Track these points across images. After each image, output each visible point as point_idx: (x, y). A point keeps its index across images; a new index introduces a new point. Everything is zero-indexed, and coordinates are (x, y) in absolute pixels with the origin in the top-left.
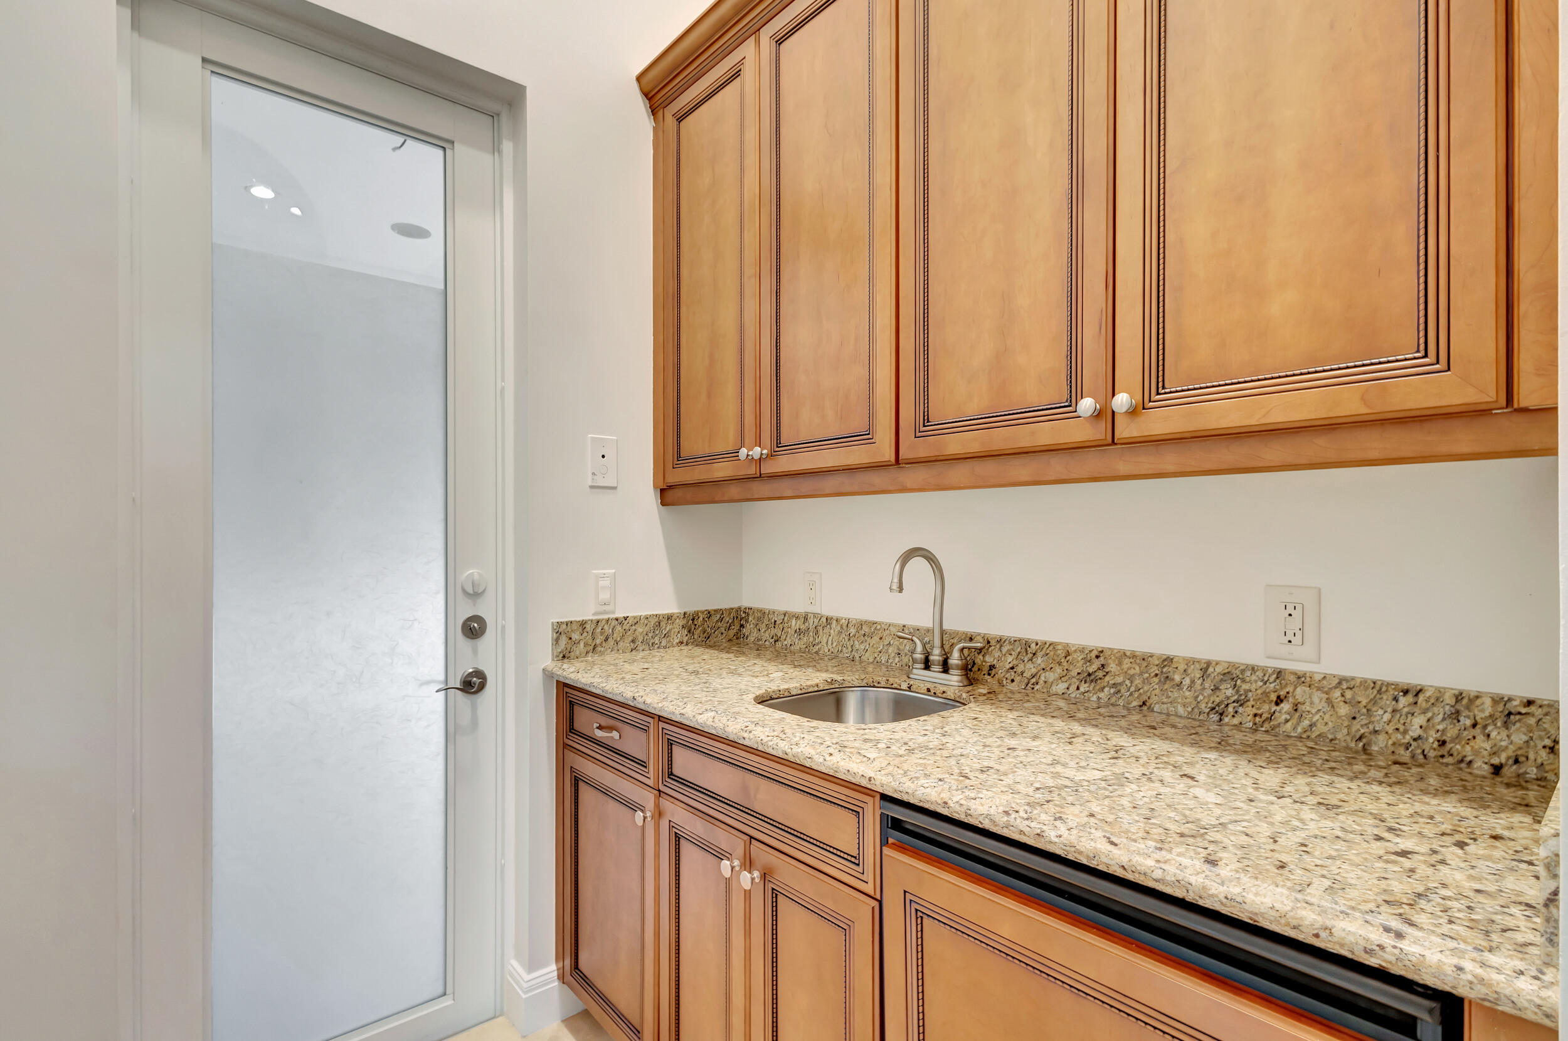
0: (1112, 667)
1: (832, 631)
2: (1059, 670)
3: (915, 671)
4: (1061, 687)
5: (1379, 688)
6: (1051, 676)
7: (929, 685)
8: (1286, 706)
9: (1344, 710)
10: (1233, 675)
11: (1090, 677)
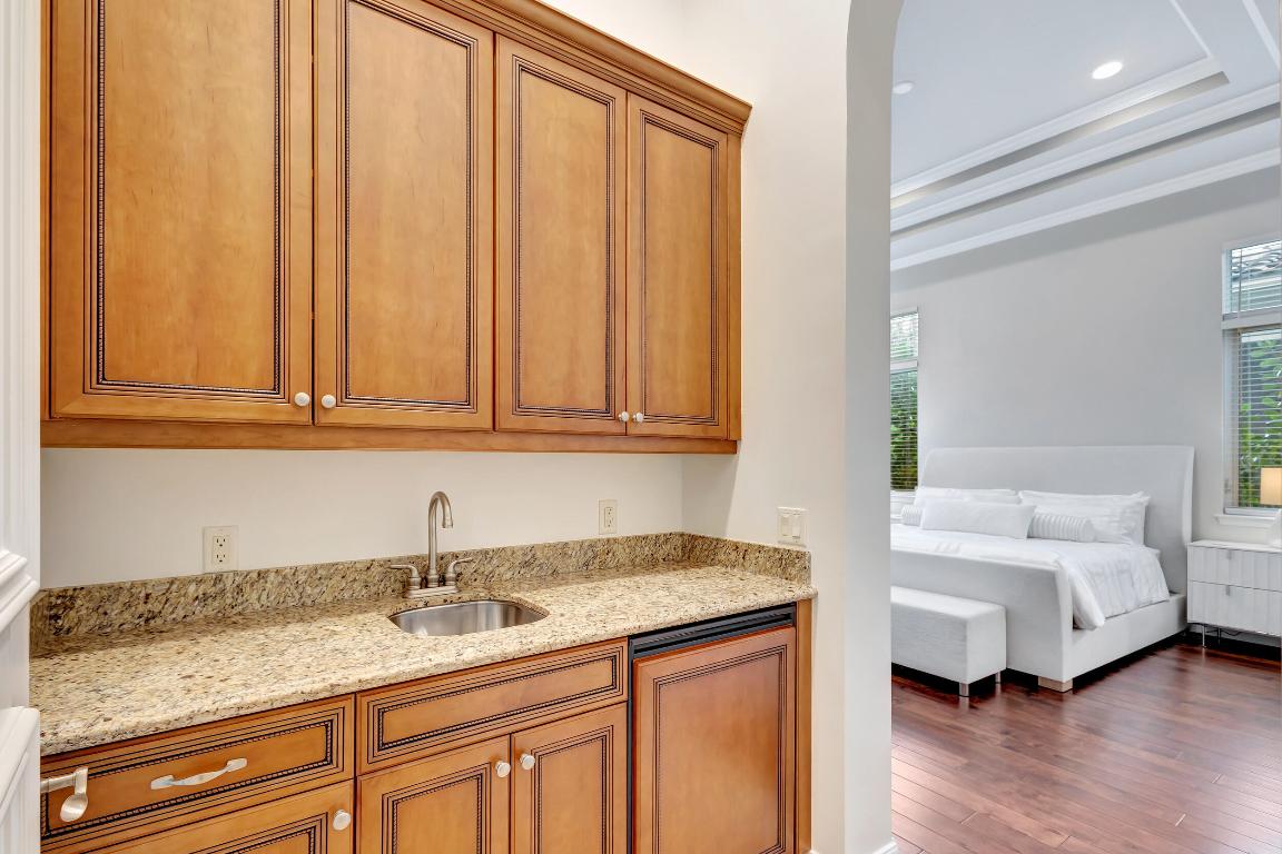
0: (539, 554)
1: (268, 585)
2: (507, 565)
3: (413, 592)
4: (509, 575)
5: (637, 538)
6: (502, 569)
7: (445, 597)
8: (610, 554)
9: (628, 550)
10: (592, 545)
11: (526, 564)
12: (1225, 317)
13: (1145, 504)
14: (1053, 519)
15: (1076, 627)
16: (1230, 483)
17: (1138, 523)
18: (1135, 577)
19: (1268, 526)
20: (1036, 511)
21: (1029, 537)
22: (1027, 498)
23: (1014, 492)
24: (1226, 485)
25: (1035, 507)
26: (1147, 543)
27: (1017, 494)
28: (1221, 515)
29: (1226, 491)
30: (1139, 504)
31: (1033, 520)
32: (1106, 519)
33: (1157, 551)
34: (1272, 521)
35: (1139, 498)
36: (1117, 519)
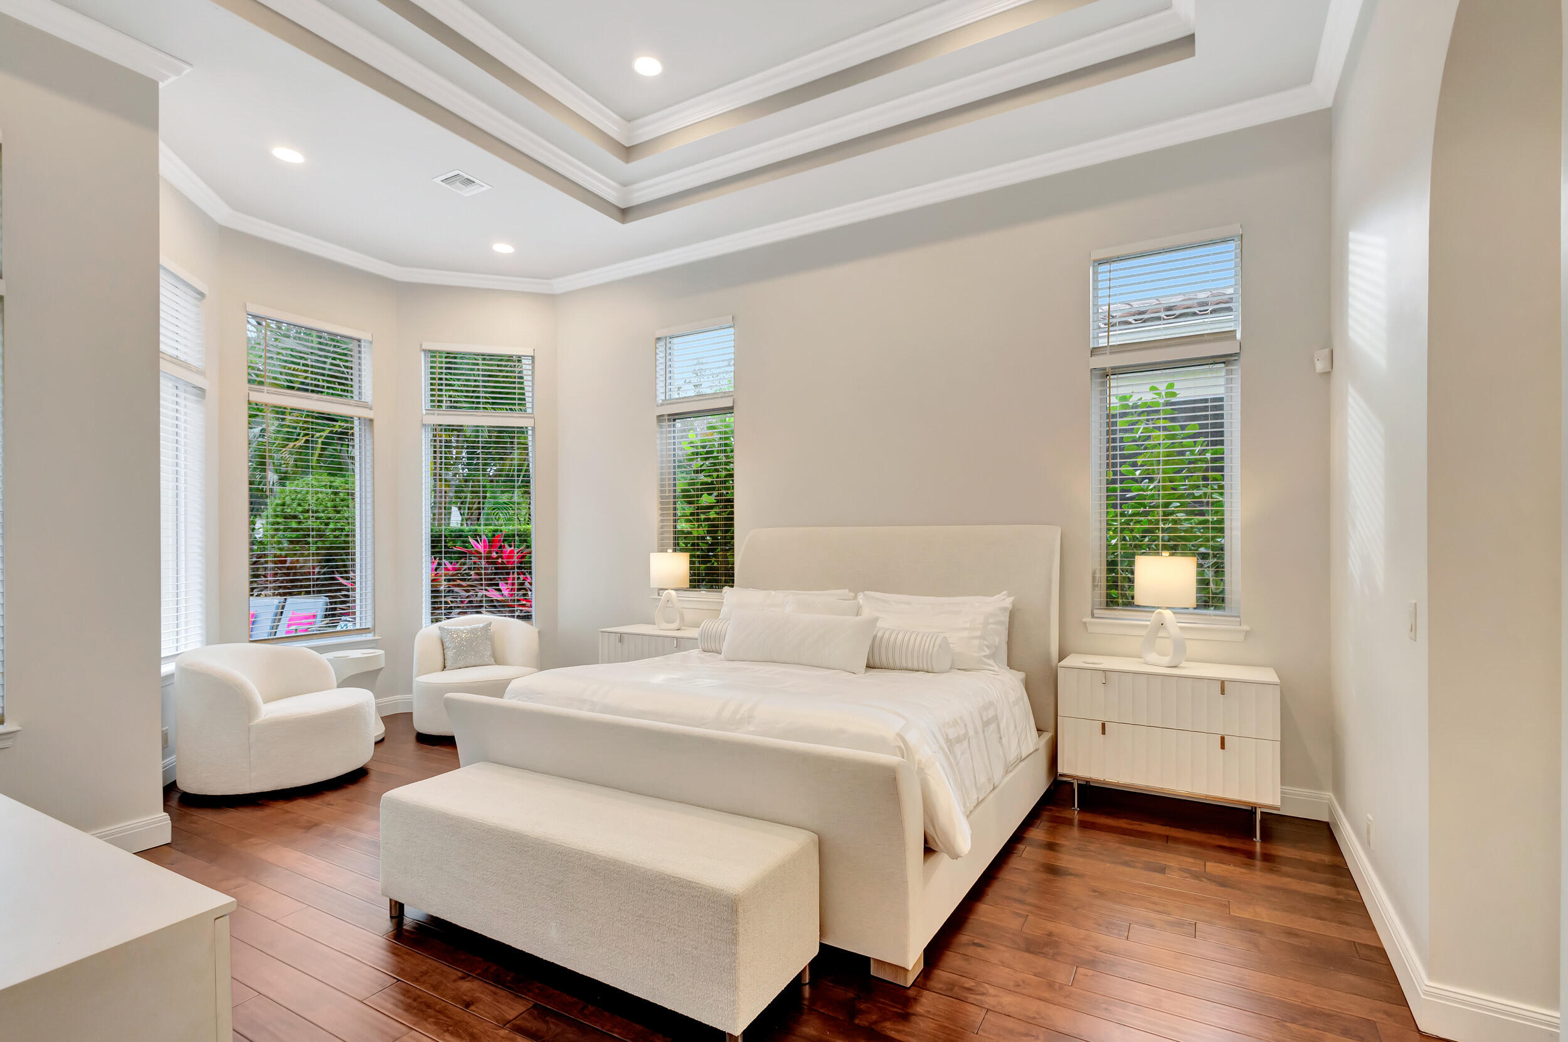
12: (1094, 351)
13: (1010, 606)
14: (900, 636)
15: (929, 850)
16: (1098, 575)
17: (1001, 640)
18: (1003, 725)
19: (1144, 632)
20: (879, 624)
21: (869, 667)
22: (872, 604)
23: (852, 594)
24: (1094, 578)
25: (877, 619)
26: (1011, 665)
27: (855, 598)
28: (1088, 619)
29: (1094, 587)
30: (1004, 609)
31: (875, 637)
32: (965, 634)
33: (1022, 675)
34: (1146, 626)
35: (1003, 601)
36: (978, 633)
